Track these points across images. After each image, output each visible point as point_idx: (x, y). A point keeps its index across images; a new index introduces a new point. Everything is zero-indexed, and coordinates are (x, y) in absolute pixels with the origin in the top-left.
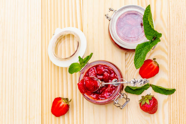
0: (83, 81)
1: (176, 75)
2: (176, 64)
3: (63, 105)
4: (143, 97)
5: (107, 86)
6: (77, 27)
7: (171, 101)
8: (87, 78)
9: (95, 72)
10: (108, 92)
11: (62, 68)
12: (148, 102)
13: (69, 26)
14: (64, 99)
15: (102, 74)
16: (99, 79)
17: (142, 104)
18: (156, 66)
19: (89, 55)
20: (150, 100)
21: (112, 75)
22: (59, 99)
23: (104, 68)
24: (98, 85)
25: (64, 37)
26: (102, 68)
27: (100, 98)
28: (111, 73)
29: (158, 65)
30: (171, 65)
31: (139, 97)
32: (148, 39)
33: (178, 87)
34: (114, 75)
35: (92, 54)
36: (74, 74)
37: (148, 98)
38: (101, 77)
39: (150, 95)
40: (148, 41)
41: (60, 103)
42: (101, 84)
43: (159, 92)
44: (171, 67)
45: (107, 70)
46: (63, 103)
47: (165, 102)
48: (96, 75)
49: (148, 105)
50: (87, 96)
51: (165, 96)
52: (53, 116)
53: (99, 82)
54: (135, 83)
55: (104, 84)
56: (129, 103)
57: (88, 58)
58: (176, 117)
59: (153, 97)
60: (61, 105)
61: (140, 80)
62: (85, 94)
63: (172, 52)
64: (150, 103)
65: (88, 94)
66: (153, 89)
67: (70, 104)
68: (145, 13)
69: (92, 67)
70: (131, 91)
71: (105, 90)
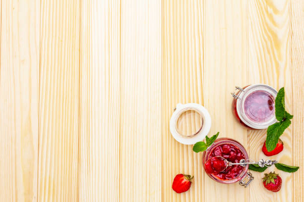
0: (210, 161)
1: (300, 152)
2: (300, 141)
3: (185, 182)
4: (266, 175)
5: (233, 166)
6: (198, 103)
7: (294, 178)
8: (213, 158)
9: (221, 151)
10: (235, 172)
11: (187, 146)
12: (273, 181)
13: (190, 102)
14: (186, 176)
15: (229, 154)
16: (225, 158)
17: (266, 183)
18: (280, 144)
19: (216, 134)
20: (275, 179)
21: (239, 155)
22: (181, 175)
23: (230, 147)
24: (225, 165)
25: (185, 112)
26: (229, 147)
27: (226, 178)
28: (237, 153)
29: (282, 143)
30: (294, 142)
31: (262, 175)
32: (278, 120)
33: (301, 164)
34: (241, 155)
35: (218, 133)
36: (199, 153)
37: (272, 177)
38: (228, 156)
39: (274, 173)
40: (279, 122)
41: (183, 180)
42: (228, 164)
43: (282, 170)
44: (294, 144)
45: (233, 149)
46: (185, 180)
47: (288, 179)
48: (222, 154)
49: (273, 184)
50: (213, 176)
51: (288, 173)
52: (174, 192)
53: (226, 162)
54: (263, 163)
55: (231, 164)
56: (253, 181)
57: (215, 136)
58: (299, 194)
59: (278, 176)
60: (183, 182)
61: (268, 161)
62: (212, 174)
63: (295, 129)
64: (276, 182)
65: (215, 175)
66: (276, 166)
67: (192, 180)
68: (278, 95)
69: (218, 146)
70: (253, 168)
71: (231, 169)
